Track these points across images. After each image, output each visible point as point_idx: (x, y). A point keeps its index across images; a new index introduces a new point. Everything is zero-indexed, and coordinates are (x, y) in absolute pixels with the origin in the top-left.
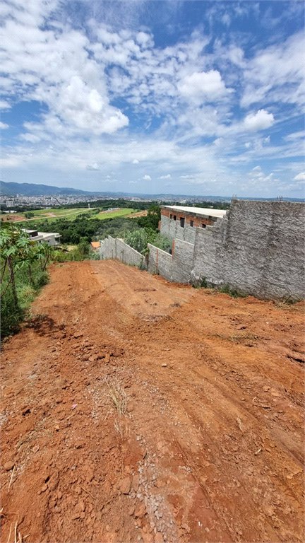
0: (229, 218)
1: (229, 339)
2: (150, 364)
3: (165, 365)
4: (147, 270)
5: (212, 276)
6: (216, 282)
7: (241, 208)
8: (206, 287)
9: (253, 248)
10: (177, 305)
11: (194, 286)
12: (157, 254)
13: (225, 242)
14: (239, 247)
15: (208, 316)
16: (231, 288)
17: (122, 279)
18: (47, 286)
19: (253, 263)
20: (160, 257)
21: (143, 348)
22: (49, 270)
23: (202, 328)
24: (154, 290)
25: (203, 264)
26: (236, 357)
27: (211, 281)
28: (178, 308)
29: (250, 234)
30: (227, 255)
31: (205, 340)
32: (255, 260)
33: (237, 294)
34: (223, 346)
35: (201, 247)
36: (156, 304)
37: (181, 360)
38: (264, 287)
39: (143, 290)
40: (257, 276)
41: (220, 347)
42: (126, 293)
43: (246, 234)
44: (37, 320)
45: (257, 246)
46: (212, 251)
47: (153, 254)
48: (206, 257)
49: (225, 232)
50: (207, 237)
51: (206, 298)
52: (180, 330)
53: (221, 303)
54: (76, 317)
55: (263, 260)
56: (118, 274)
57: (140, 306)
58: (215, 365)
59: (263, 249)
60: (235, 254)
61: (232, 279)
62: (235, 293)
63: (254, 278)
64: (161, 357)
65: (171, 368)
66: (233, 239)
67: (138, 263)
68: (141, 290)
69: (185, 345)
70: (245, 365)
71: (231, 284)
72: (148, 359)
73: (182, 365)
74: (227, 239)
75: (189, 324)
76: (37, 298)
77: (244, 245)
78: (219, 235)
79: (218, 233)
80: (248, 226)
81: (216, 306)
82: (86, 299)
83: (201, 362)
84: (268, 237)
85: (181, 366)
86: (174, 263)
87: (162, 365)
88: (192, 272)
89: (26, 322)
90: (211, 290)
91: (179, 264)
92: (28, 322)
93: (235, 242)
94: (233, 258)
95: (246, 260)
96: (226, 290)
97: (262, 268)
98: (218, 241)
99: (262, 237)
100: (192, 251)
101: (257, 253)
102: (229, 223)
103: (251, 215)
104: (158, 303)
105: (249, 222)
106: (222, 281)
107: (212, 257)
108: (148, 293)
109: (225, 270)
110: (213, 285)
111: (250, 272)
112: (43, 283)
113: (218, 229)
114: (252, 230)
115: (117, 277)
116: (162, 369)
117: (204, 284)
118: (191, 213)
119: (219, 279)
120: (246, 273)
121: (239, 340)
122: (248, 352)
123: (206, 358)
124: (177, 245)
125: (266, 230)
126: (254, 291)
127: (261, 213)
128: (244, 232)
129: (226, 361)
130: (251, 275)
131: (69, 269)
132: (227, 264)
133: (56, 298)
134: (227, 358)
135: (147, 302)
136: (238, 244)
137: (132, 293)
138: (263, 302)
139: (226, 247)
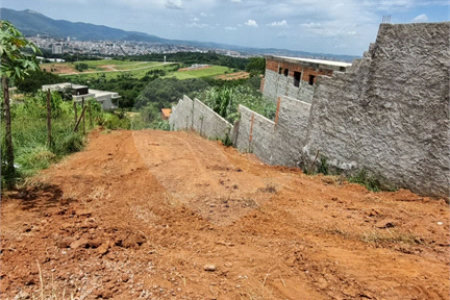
0: (373, 56)
1: (359, 238)
2: (182, 263)
3: (212, 267)
4: (235, 146)
5: (337, 155)
6: (343, 166)
7: (396, 37)
8: (326, 174)
9: (415, 106)
10: (271, 190)
11: (305, 172)
12: (253, 120)
13: (364, 97)
14: (388, 105)
15: (322, 207)
16: (370, 175)
17: (194, 154)
18: (77, 153)
19: (413, 133)
20: (256, 127)
21: (182, 239)
22: (90, 136)
23: (308, 222)
24: (239, 171)
25: (323, 135)
26: (373, 268)
27: (334, 163)
28: (272, 195)
29: (411, 81)
30: (366, 120)
31: (310, 237)
32: (416, 126)
33: (379, 184)
34: (344, 247)
35: (322, 107)
36: (235, 187)
37: (250, 263)
38: (430, 175)
39: (221, 169)
40: (419, 154)
41: (339, 249)
42: (192, 170)
43: (403, 82)
44: (36, 189)
45: (421, 102)
46: (339, 113)
47: (245, 121)
48: (329, 124)
49: (365, 81)
50: (333, 91)
51: (324, 189)
52: (266, 220)
53: (350, 196)
54: (99, 191)
55: (432, 126)
56: (190, 147)
57: (209, 188)
58: (321, 280)
59: (433, 107)
60: (379, 117)
61: (372, 159)
62: (376, 185)
63: (412, 159)
64: (210, 253)
65: (224, 274)
66: (378, 92)
67: (223, 137)
68: (216, 168)
69: (264, 241)
70: (395, 284)
71: (370, 169)
72: (182, 255)
73: (248, 271)
74: (367, 92)
75: (285, 214)
76: (53, 165)
77: (398, 100)
78: (353, 87)
79: (353, 83)
80: (407, 68)
81: (340, 199)
82: (127, 171)
83: (291, 271)
84: (442, 86)
85: (245, 274)
86: (277, 134)
87: (206, 267)
88: (305, 149)
89: (16, 190)
90: (333, 178)
91: (285, 136)
92: (20, 191)
93: (383, 96)
94: (376, 123)
95: (401, 127)
96: (361, 178)
97: (428, 141)
98: (351, 96)
99: (432, 86)
100: (307, 114)
101: (423, 113)
102: (373, 64)
103: (415, 49)
104: (240, 187)
105: (411, 60)
106: (354, 163)
107: (340, 124)
108: (228, 173)
109: (360, 146)
110: (339, 171)
111: (406, 148)
112: (72, 148)
113: (353, 75)
114: (414, 74)
115: (185, 151)
116: (204, 273)
117: (323, 169)
118: (311, 64)
119: (349, 159)
120: (398, 149)
121: (381, 242)
122: (402, 261)
123: (305, 265)
124: (284, 105)
125: (440, 73)
126: (411, 180)
127: (432, 44)
128: (399, 78)
129: (348, 273)
130: (406, 153)
131: (118, 137)
132: (365, 134)
133: (83, 168)
134: (351, 268)
135: (222, 183)
136: (388, 100)
137: (202, 170)
138: (425, 199)
139: (365, 105)
